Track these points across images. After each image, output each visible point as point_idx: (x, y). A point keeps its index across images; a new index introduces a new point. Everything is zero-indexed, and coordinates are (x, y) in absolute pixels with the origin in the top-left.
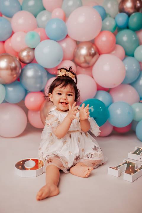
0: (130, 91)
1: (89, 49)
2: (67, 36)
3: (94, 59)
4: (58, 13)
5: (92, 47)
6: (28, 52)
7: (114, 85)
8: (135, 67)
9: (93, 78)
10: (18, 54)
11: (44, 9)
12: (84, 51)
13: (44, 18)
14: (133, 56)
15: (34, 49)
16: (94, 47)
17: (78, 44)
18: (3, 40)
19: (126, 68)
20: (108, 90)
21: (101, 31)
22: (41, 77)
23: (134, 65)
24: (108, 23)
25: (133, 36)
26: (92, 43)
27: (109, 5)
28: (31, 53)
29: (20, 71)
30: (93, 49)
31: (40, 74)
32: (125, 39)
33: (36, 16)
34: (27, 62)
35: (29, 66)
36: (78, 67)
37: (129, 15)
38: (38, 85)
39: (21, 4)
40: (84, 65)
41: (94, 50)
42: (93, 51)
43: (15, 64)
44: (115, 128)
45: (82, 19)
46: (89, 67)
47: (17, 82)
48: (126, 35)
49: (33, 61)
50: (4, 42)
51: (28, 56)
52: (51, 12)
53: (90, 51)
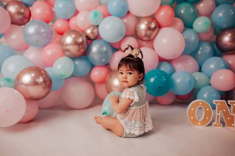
0: (190, 61)
1: (149, 23)
2: (129, 12)
3: (154, 33)
5: (152, 21)
6: (93, 30)
7: (175, 56)
8: (194, 39)
9: (154, 49)
10: (83, 32)
12: (143, 26)
14: (192, 28)
15: (98, 26)
16: (154, 21)
17: (139, 19)
18: (68, 18)
20: (169, 61)
21: (161, 6)
22: (106, 52)
23: (193, 36)
25: (191, 9)
26: (153, 18)
28: (95, 31)
29: (86, 47)
30: (153, 23)
31: (105, 49)
32: (183, 11)
34: (93, 38)
35: (94, 42)
36: (139, 40)
38: (104, 60)
40: (145, 38)
42: (153, 25)
43: (82, 39)
44: (177, 96)
46: (150, 40)
47: (84, 56)
49: (98, 37)
50: (68, 20)
51: (93, 33)
53: (150, 26)
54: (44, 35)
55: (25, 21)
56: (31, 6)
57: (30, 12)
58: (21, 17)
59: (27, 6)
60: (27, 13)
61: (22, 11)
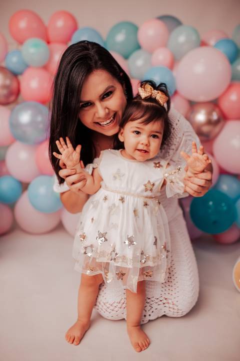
1: (209, 114)
2: (176, 93)
3: (217, 129)
4: (162, 56)
5: (214, 110)
9: (213, 155)
11: (139, 47)
12: (201, 117)
13: (140, 63)
16: (217, 110)
17: (193, 105)
21: (230, 86)
24: (239, 68)
26: (215, 104)
30: (215, 113)
41: (218, 114)
42: (215, 117)
45: (199, 68)
46: (208, 141)
52: (151, 52)
53: (211, 117)
54: (41, 126)
55: (12, 98)
56: (21, 74)
57: (19, 84)
58: (5, 92)
59: (15, 75)
60: (15, 85)
61: (8, 82)
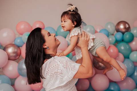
0: (130, 81)
8: (131, 66)
14: (128, 58)
19: (126, 67)
23: (130, 64)
24: (111, 39)
25: (127, 46)
27: (109, 27)
32: (122, 48)
33: (65, 38)
37: (123, 33)
39: (56, 30)
48: (123, 46)
55: (17, 57)
56: (22, 46)
58: (15, 55)
59: (19, 47)
60: (19, 51)
61: (16, 50)
